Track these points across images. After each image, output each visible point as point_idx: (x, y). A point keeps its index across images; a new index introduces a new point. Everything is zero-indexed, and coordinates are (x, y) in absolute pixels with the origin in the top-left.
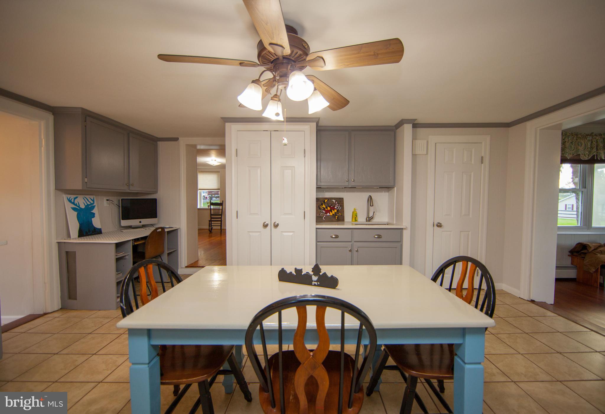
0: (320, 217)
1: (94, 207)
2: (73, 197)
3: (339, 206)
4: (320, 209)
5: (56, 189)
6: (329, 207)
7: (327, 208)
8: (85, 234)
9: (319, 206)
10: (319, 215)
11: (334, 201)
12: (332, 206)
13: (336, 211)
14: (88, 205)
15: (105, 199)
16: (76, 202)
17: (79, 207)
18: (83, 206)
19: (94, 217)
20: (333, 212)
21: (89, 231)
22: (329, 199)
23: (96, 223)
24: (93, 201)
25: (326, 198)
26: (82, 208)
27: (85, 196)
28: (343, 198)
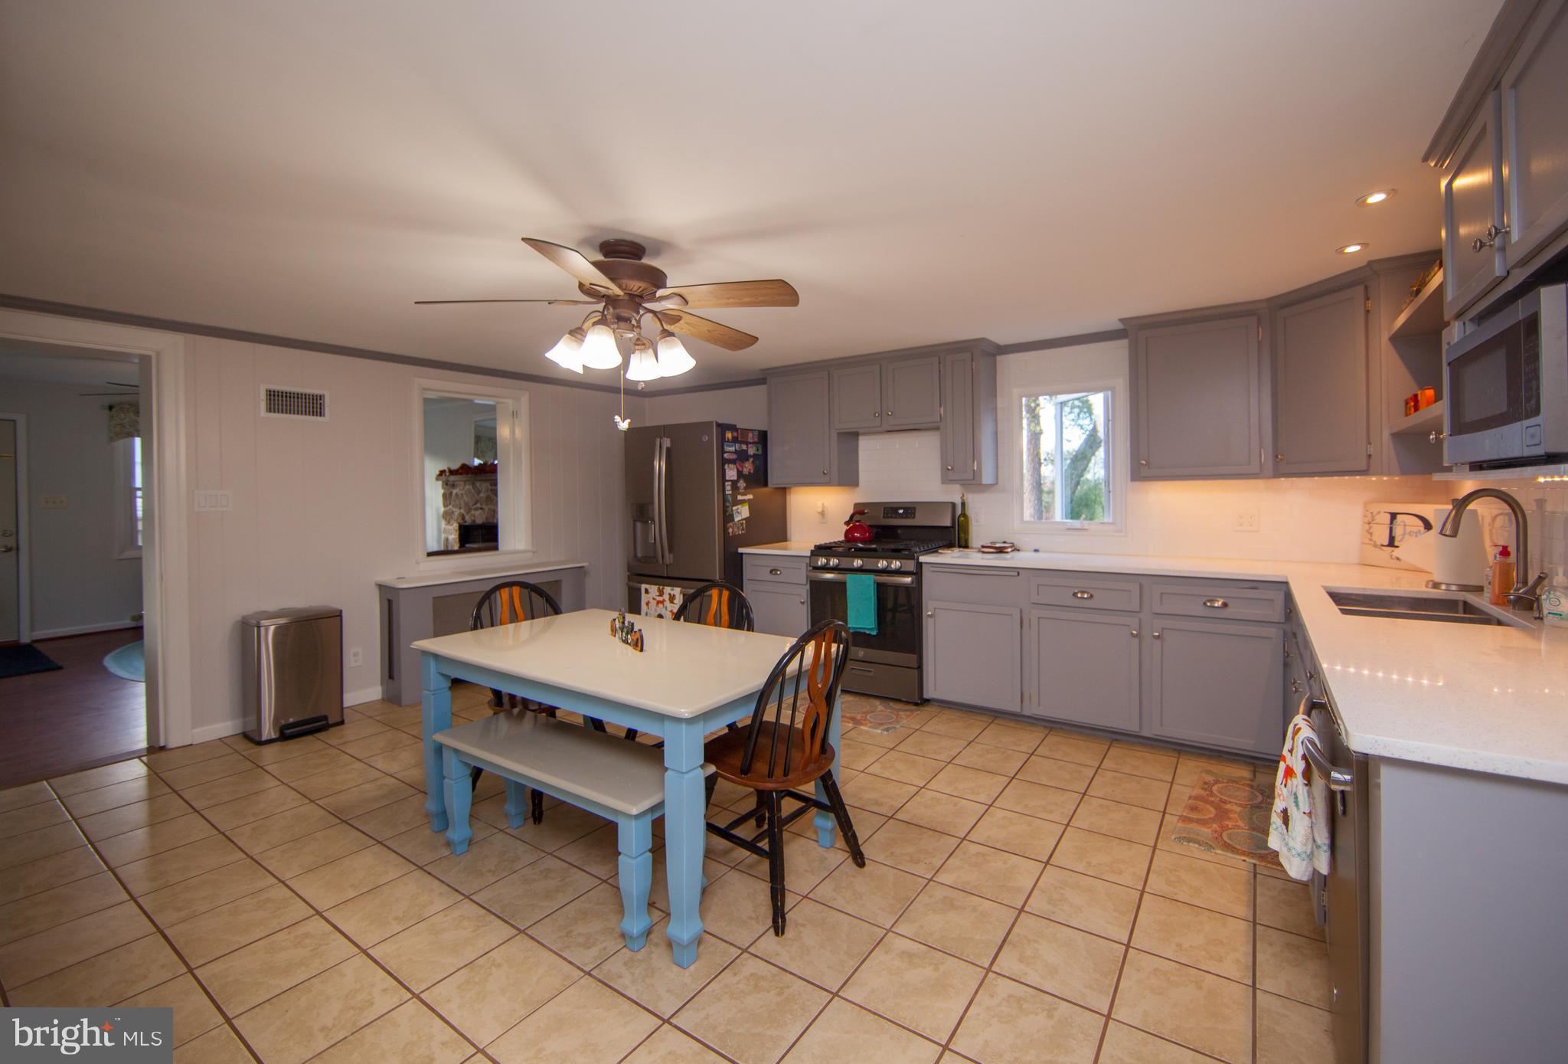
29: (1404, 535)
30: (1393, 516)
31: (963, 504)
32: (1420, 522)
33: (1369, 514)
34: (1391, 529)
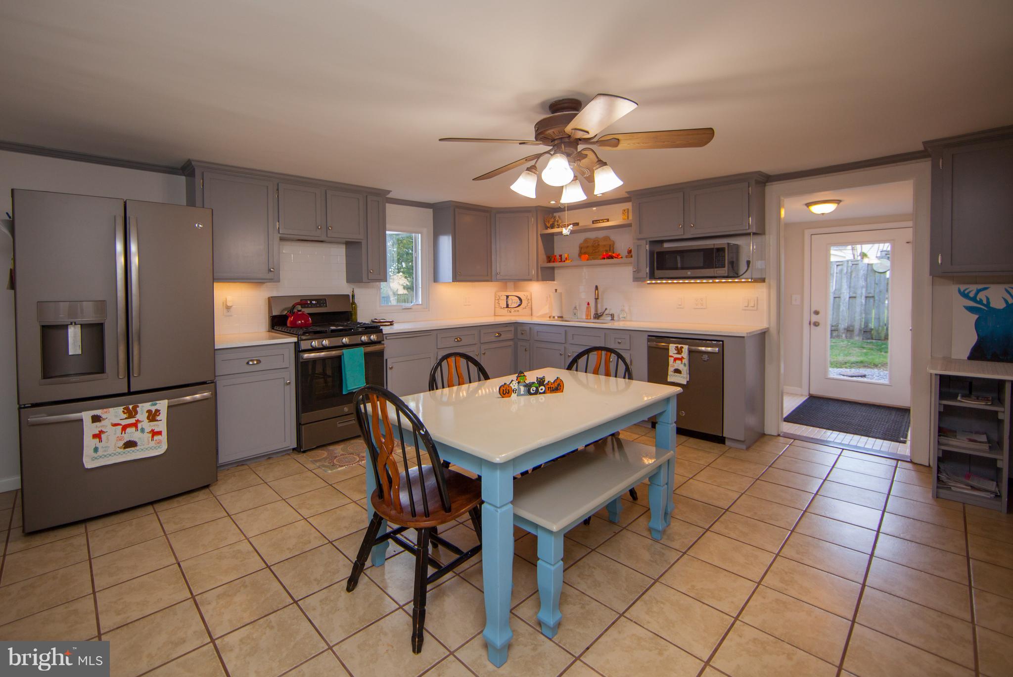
2: (973, 288)
8: (989, 356)
17: (986, 306)
26: (995, 309)
29: (512, 303)
30: (507, 297)
31: (353, 296)
32: (518, 299)
33: (497, 296)
34: (507, 302)
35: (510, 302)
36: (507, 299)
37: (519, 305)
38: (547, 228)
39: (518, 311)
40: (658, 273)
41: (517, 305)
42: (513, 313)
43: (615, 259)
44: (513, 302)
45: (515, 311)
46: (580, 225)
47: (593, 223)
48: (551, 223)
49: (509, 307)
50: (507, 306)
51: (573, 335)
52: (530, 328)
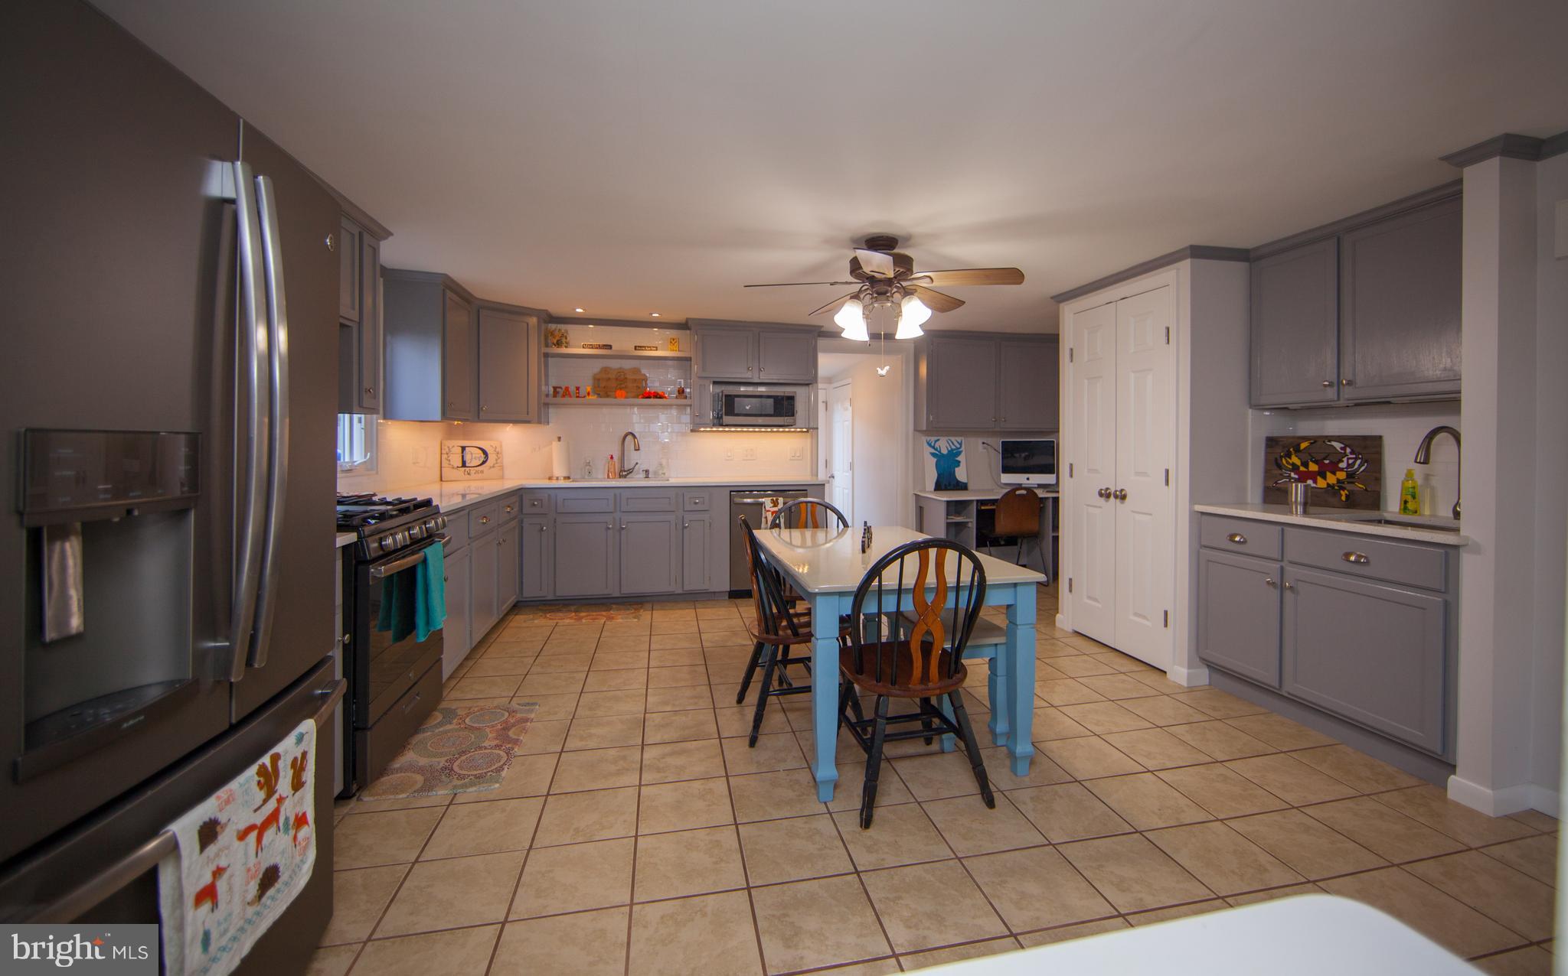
0: (1279, 489)
1: (960, 453)
2: (933, 439)
3: (1359, 462)
4: (1280, 466)
5: (916, 430)
6: (1316, 462)
7: (1305, 464)
8: (943, 487)
9: (1276, 460)
10: (1276, 483)
11: (1338, 445)
12: (1327, 462)
13: (1342, 475)
14: (952, 450)
15: (980, 441)
16: (937, 446)
17: (940, 452)
18: (945, 451)
19: (959, 466)
20: (1331, 479)
21: (950, 485)
22: (1314, 440)
23: (961, 474)
24: (961, 444)
25: (1305, 439)
26: (943, 454)
27: (950, 438)
28: (1380, 437)
29: (471, 459)
30: (463, 448)
32: (481, 452)
33: (446, 447)
34: (463, 457)
35: (468, 458)
36: (462, 452)
37: (484, 463)
38: (547, 346)
39: (482, 472)
40: (727, 419)
41: (481, 462)
42: (473, 475)
43: (664, 400)
44: (474, 457)
45: (477, 472)
46: (613, 348)
47: (635, 349)
48: (557, 338)
49: (467, 465)
50: (464, 464)
51: (628, 499)
52: (549, 495)
